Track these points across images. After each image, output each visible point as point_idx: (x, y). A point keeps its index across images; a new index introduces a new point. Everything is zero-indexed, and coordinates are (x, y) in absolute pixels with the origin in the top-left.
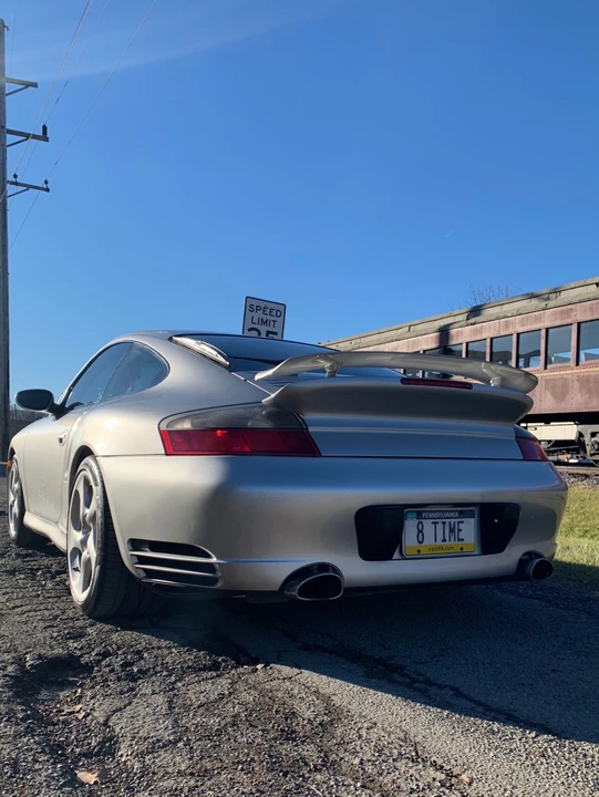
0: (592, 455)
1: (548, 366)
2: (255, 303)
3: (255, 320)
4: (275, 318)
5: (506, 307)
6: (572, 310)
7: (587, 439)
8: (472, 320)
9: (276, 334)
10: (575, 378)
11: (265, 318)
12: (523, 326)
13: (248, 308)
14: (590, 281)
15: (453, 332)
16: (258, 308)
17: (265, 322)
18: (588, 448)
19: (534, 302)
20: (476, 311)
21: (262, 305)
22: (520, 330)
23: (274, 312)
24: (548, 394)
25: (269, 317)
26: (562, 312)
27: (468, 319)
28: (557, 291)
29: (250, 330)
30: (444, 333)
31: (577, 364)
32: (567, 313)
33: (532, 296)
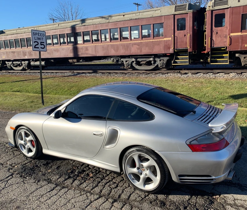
0: (126, 67)
1: (112, 41)
2: (35, 32)
3: (36, 39)
4: (42, 37)
5: (94, 20)
6: (117, 23)
7: (125, 63)
8: (84, 24)
9: (44, 43)
10: (121, 45)
11: (39, 37)
12: (102, 27)
13: (33, 34)
14: (121, 14)
15: (77, 28)
16: (36, 34)
17: (39, 39)
18: (125, 65)
19: (104, 19)
20: (83, 21)
21: (37, 32)
22: (101, 29)
23: (42, 35)
24: (113, 50)
25: (40, 37)
26: (114, 24)
27: (82, 24)
28: (110, 16)
29: (35, 42)
30: (73, 28)
31: (121, 41)
32: (116, 24)
33: (103, 18)
